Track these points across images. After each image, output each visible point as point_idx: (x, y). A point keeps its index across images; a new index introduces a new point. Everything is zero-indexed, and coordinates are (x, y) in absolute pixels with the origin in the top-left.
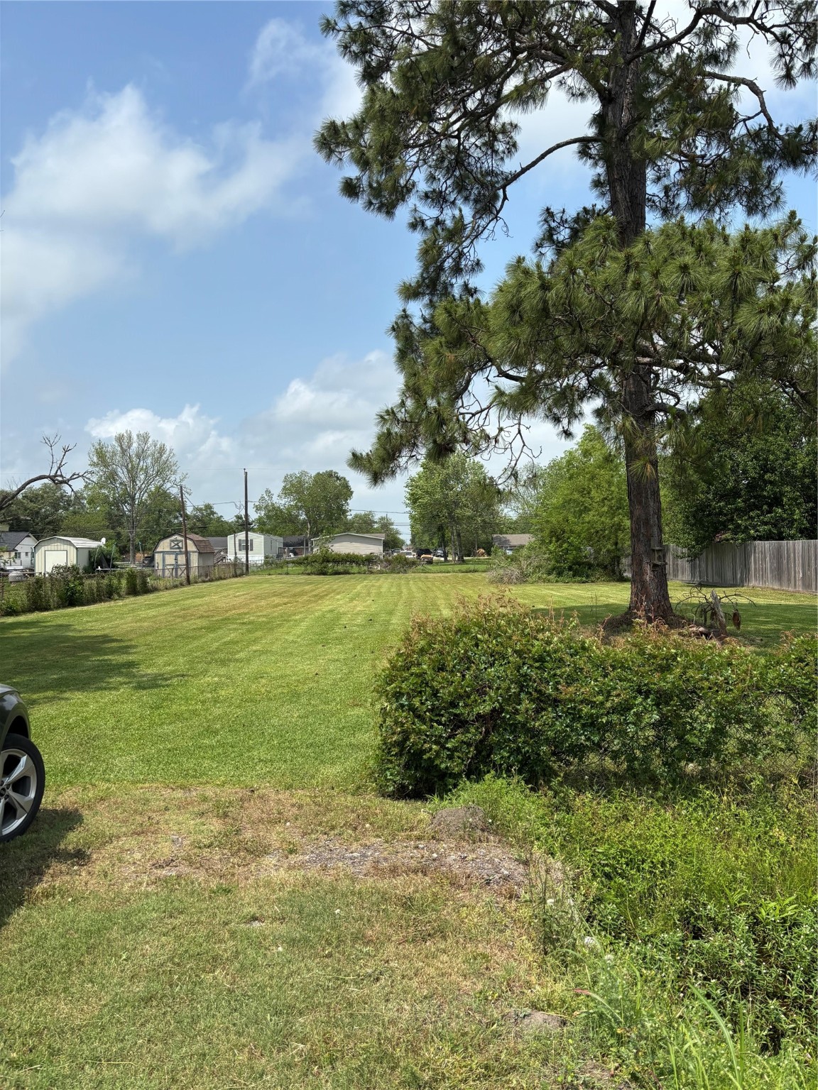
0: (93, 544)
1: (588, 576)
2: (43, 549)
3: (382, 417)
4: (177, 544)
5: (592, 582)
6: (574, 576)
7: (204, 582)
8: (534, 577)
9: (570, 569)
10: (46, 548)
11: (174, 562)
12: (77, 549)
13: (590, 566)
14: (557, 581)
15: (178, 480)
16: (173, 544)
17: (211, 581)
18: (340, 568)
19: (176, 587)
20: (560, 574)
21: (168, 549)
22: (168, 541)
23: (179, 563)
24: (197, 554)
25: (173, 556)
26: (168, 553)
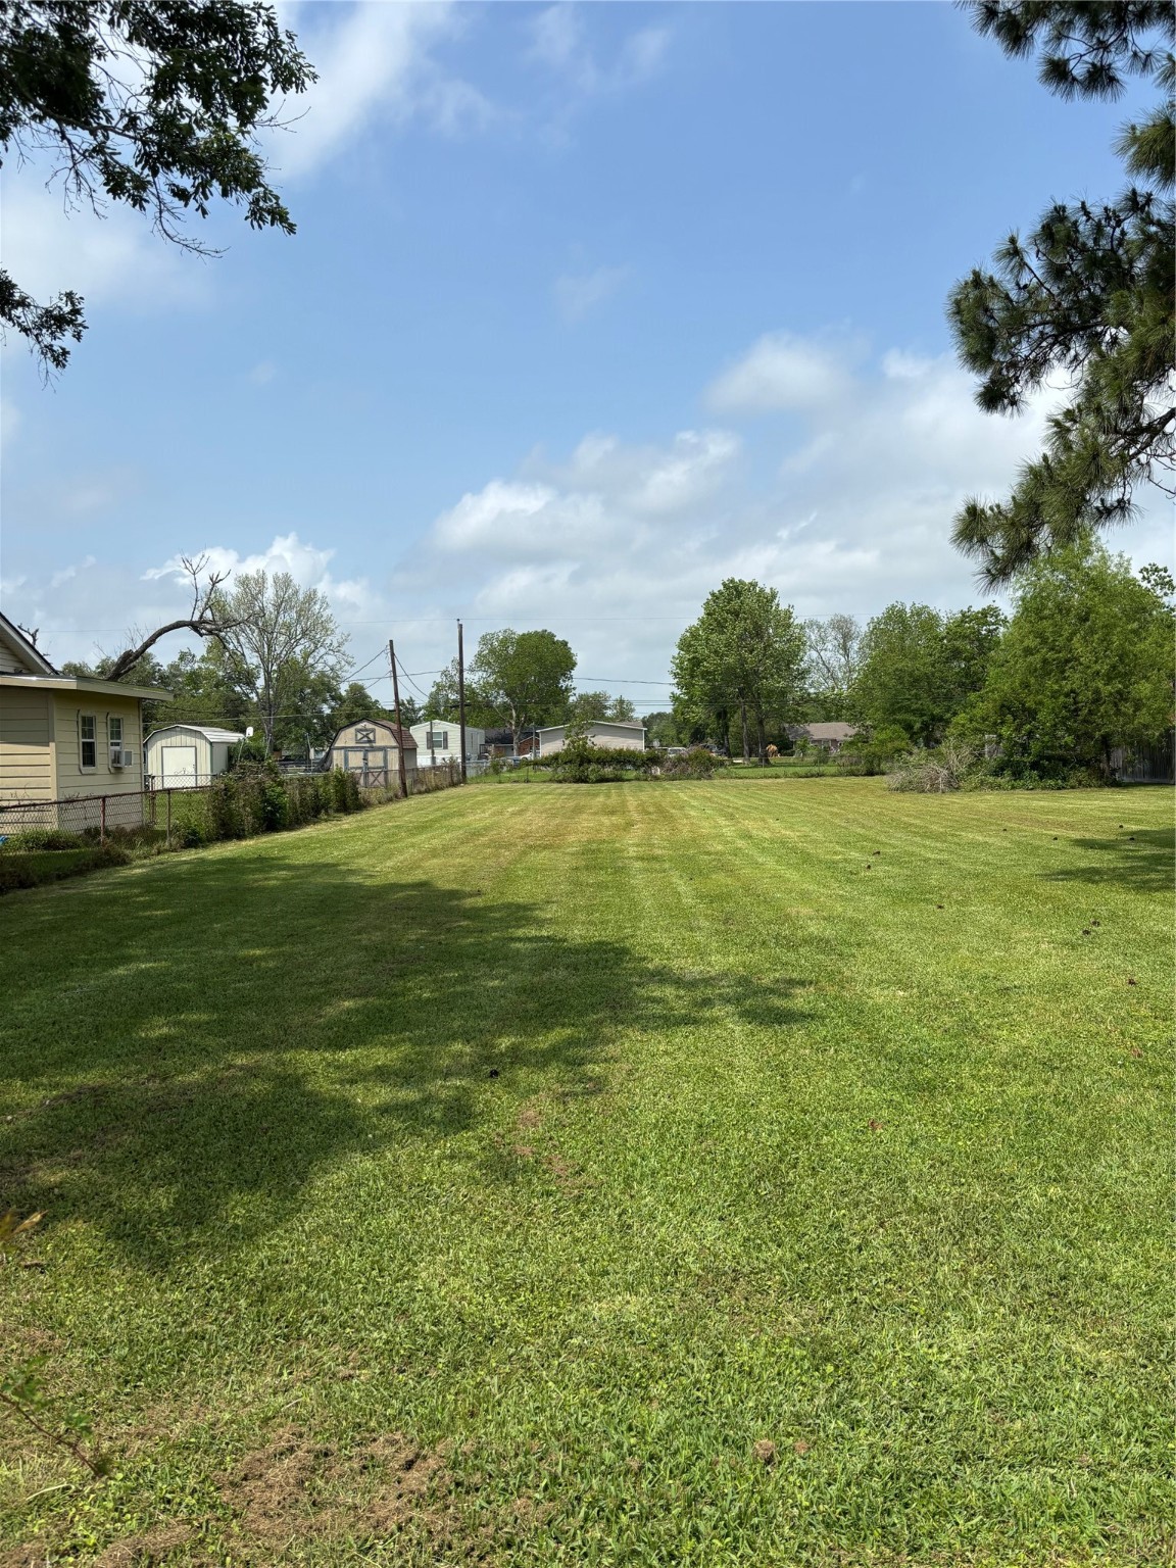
0: (234, 737)
1: (1064, 779)
2: (159, 744)
3: (1057, 423)
4: (366, 736)
5: (1073, 787)
6: (1041, 778)
7: (420, 793)
8: (975, 779)
9: (1034, 766)
10: (164, 742)
11: (361, 764)
12: (211, 743)
13: (1065, 761)
14: (1013, 788)
15: (335, 644)
16: (360, 736)
17: (428, 791)
18: (608, 771)
19: (390, 800)
20: (1017, 774)
21: (352, 744)
22: (351, 731)
23: (370, 764)
24: (397, 750)
25: (361, 755)
26: (353, 749)
